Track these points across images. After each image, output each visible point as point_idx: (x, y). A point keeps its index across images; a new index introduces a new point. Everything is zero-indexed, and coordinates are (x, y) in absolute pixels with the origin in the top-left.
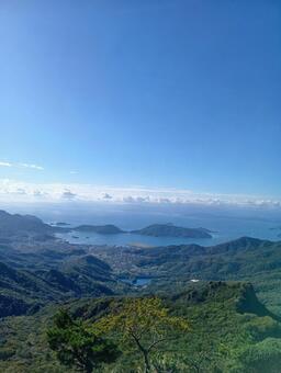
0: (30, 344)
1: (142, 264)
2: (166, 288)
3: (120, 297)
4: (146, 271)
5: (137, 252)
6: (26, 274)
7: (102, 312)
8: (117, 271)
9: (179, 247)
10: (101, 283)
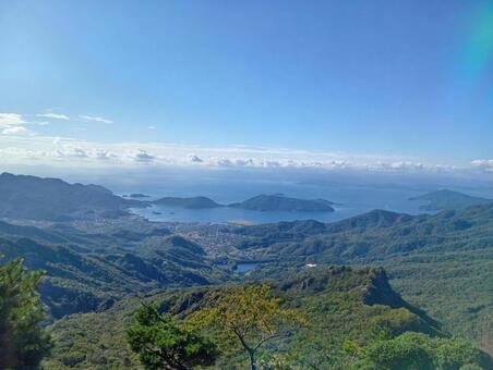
0: (103, 347)
1: (245, 246)
2: (274, 275)
3: (217, 287)
4: (250, 254)
5: (238, 231)
6: (94, 260)
7: (194, 305)
8: (212, 256)
9: (292, 224)
10: (192, 270)
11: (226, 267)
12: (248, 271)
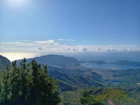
0: (74, 101)
1: (115, 76)
2: (126, 86)
3: (106, 88)
4: (117, 79)
5: (112, 71)
6: (72, 77)
7: (99, 93)
8: (104, 78)
9: (132, 70)
10: (98, 82)
11: (109, 82)
12: (116, 84)
